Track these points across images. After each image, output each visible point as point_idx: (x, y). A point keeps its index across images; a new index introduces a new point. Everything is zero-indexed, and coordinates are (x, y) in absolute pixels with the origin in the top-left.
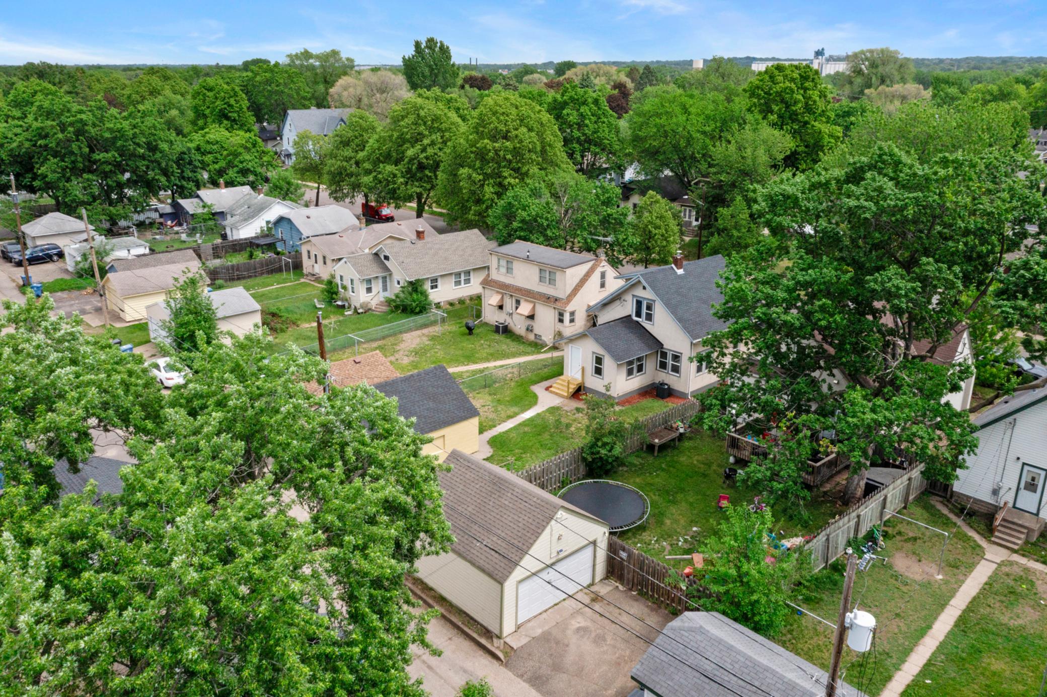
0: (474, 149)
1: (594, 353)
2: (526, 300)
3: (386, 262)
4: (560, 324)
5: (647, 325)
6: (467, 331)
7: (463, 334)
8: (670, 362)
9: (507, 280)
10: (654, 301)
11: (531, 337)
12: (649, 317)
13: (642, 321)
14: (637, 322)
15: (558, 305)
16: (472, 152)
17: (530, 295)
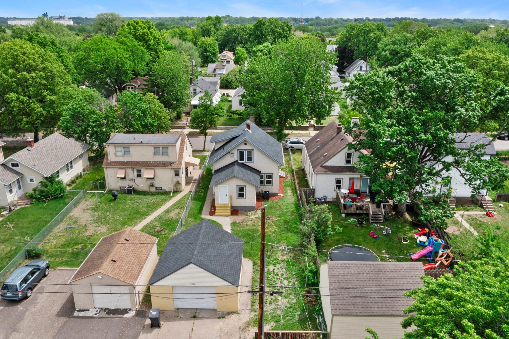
0: (14, 79)
1: (237, 186)
2: (146, 169)
3: (15, 168)
4: (177, 177)
5: (249, 164)
6: (113, 198)
7: (111, 201)
8: (265, 179)
9: (126, 159)
10: (253, 150)
11: (153, 190)
12: (250, 159)
13: (245, 162)
14: (242, 163)
15: (174, 166)
16: (13, 82)
17: (149, 165)
